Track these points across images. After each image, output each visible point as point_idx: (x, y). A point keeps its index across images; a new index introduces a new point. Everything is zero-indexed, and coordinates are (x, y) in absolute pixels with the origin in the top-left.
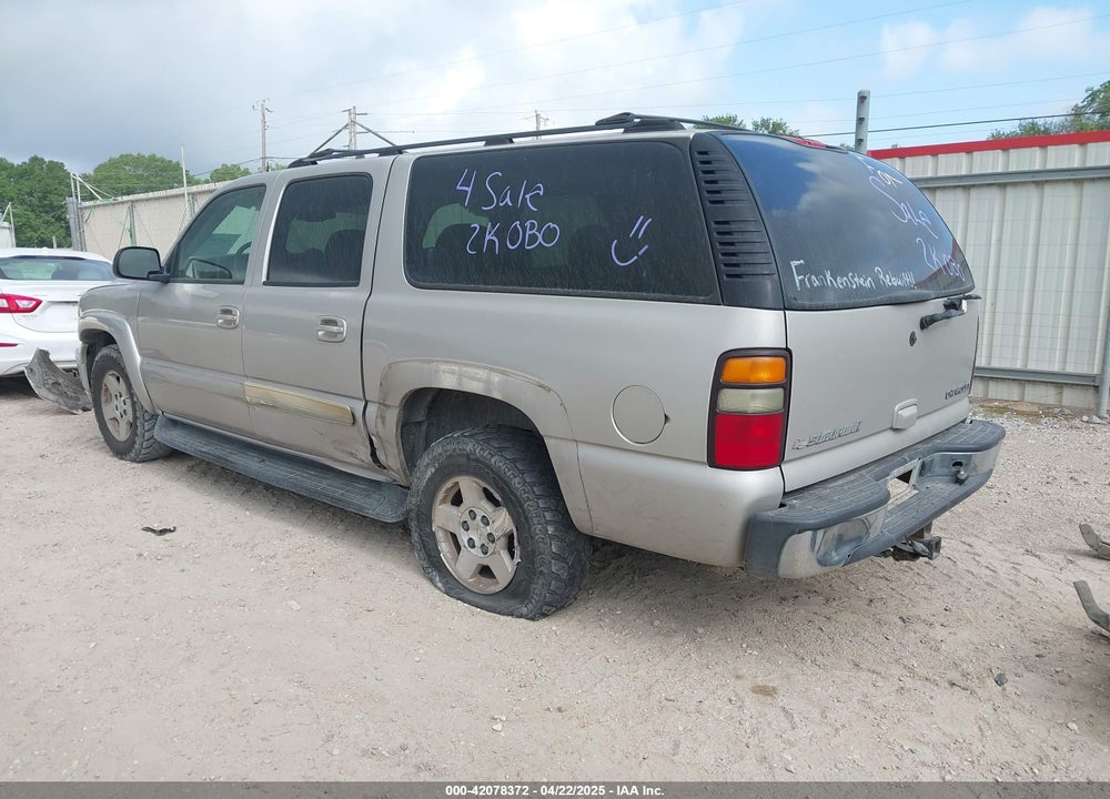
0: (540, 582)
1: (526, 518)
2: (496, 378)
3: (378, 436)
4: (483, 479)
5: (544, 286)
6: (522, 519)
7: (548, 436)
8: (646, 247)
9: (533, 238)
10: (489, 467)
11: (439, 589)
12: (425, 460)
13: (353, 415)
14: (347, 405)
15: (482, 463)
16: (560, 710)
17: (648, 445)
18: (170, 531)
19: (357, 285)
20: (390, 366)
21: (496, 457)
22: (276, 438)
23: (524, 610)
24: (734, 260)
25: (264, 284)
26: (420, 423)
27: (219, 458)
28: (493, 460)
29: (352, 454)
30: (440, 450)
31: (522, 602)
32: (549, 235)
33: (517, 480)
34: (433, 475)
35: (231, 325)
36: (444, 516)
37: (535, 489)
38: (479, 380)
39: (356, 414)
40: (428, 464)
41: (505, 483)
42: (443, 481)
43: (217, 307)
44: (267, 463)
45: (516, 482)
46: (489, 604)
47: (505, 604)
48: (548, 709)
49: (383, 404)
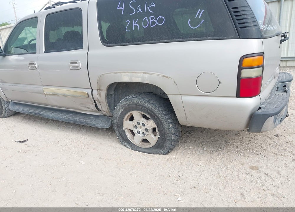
0: (168, 143)
1: (161, 123)
2: (146, 76)
3: (98, 101)
4: (142, 111)
5: (161, 40)
6: (160, 123)
7: (169, 94)
8: (203, 21)
9: (154, 23)
10: (144, 107)
11: (129, 148)
12: (118, 107)
13: (88, 94)
14: (85, 91)
15: (142, 106)
16: (195, 187)
17: (212, 93)
18: (26, 141)
19: (82, 48)
20: (101, 76)
21: (147, 103)
22: (58, 105)
23: (162, 152)
24: (242, 21)
25: (45, 52)
26: (111, 95)
27: (37, 113)
28: (146, 105)
29: (87, 107)
30: (124, 103)
31: (161, 149)
32: (160, 21)
33: (156, 110)
34: (122, 112)
35: (34, 68)
36: (127, 125)
37: (164, 113)
38: (139, 77)
39: (89, 94)
40: (120, 108)
41: (152, 112)
42: (126, 113)
43: (27, 63)
44: (55, 113)
45: (156, 111)
46: (149, 151)
47: (155, 150)
48: (191, 188)
49: (99, 90)
